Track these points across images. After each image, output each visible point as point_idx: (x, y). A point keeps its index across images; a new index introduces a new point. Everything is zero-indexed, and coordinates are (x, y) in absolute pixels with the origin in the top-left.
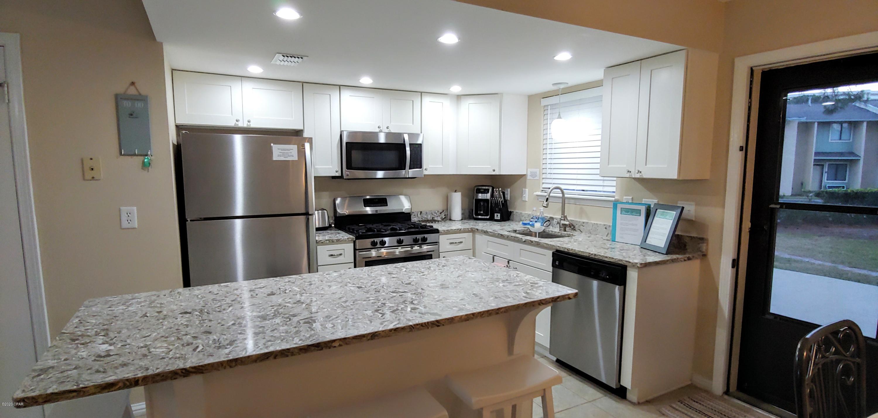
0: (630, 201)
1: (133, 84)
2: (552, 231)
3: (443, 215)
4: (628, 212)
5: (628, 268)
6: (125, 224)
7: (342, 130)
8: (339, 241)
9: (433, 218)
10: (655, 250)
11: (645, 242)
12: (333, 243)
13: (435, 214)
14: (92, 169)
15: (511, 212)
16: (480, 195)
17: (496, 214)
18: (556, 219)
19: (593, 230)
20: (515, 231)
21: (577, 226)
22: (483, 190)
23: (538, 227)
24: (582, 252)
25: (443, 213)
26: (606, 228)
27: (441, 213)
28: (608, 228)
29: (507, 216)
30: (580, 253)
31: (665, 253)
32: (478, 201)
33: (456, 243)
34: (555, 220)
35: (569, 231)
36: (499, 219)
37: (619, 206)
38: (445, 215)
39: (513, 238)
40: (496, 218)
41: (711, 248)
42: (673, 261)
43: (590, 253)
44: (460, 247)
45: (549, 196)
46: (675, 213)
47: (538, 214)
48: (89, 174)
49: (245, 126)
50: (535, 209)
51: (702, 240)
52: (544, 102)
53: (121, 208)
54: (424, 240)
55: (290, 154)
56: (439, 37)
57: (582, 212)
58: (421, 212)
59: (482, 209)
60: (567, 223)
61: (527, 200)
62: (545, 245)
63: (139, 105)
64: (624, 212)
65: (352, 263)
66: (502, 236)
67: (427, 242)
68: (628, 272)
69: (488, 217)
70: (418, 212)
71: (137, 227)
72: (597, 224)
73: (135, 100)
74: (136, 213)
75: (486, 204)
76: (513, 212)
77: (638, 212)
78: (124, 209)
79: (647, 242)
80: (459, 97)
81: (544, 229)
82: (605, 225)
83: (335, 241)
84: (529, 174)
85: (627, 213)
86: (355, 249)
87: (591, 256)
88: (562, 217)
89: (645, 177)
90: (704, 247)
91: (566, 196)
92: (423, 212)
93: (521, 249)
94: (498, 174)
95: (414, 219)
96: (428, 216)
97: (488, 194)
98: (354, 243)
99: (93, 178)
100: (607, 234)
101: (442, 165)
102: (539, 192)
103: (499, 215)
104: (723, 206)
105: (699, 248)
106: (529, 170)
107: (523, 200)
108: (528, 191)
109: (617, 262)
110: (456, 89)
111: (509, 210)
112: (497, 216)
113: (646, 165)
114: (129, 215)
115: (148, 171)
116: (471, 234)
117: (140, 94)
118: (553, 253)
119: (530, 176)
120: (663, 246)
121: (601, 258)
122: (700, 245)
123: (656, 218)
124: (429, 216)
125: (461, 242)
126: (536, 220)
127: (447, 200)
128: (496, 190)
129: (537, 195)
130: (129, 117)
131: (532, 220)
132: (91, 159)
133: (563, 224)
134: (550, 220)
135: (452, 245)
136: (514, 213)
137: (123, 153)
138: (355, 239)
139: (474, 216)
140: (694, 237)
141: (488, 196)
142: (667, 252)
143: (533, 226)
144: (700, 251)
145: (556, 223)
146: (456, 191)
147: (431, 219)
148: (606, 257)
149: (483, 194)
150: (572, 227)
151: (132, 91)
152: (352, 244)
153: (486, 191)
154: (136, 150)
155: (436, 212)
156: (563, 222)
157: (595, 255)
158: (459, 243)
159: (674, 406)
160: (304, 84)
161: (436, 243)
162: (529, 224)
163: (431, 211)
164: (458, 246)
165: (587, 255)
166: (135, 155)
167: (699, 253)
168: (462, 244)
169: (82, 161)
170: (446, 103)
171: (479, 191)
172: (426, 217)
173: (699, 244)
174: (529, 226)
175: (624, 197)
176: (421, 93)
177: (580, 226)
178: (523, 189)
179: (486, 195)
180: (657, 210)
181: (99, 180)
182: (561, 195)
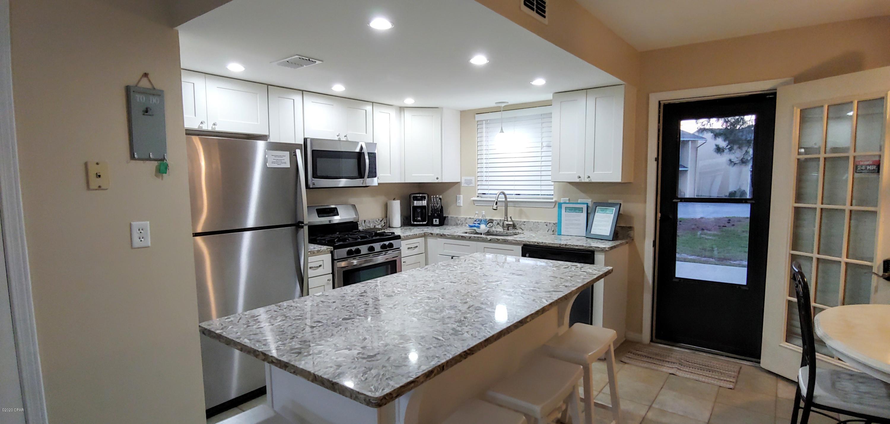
0: (568, 202)
1: (146, 75)
2: (497, 231)
3: (383, 223)
4: (572, 210)
5: (596, 253)
6: (137, 242)
7: (306, 137)
8: (319, 252)
9: (375, 226)
10: (601, 238)
11: (590, 233)
12: (314, 254)
13: (377, 223)
14: (100, 176)
15: (445, 217)
16: (415, 202)
17: (434, 220)
18: (496, 220)
19: (535, 227)
20: (466, 233)
21: (517, 226)
22: (420, 198)
23: (483, 228)
24: (552, 244)
25: (382, 221)
26: (547, 225)
27: (381, 221)
28: (548, 224)
29: (443, 222)
30: (551, 245)
31: (611, 240)
32: (415, 208)
33: (411, 248)
34: (495, 222)
35: (511, 231)
36: (438, 223)
37: (564, 206)
38: (384, 223)
39: (476, 238)
40: (434, 223)
41: (636, 233)
42: (621, 244)
43: (560, 244)
44: (416, 251)
45: (497, 200)
46: (614, 209)
47: (480, 218)
48: (95, 182)
49: (210, 129)
50: (477, 212)
51: (631, 228)
52: (479, 117)
53: (132, 223)
54: (391, 245)
55: (283, 161)
56: (470, 59)
57: (521, 213)
58: (365, 221)
59: (420, 215)
60: (511, 223)
61: (462, 205)
62: (514, 242)
63: (154, 100)
64: (568, 210)
65: (329, 274)
66: (463, 238)
67: (394, 248)
68: (595, 256)
69: (425, 223)
70: (362, 221)
71: (150, 245)
72: (538, 222)
73: (150, 94)
74: (149, 229)
75: (424, 211)
76: (447, 217)
77: (581, 210)
78: (136, 224)
79: (592, 233)
80: (402, 109)
81: (489, 230)
82: (545, 223)
83: (316, 252)
84: (463, 181)
85: (570, 211)
86: (333, 260)
87: (561, 247)
88: (505, 218)
89: (593, 181)
90: (631, 233)
91: (508, 200)
92: (366, 221)
93: (484, 248)
94: (440, 181)
95: (360, 228)
96: (370, 224)
97: (423, 202)
98: (332, 253)
99: (100, 187)
100: (547, 230)
101: (390, 174)
102: (475, 197)
103: (438, 220)
104: (645, 202)
105: (629, 234)
106: (464, 178)
107: (458, 205)
108: (463, 197)
109: (587, 249)
110: (409, 101)
111: (444, 216)
112: (436, 221)
113: (594, 172)
114: (142, 231)
115: (162, 179)
116: (423, 238)
117: (154, 89)
118: (522, 248)
119: (465, 183)
120: (608, 235)
121: (572, 247)
122: (630, 232)
123: (596, 214)
124: (372, 224)
125: (417, 247)
126: (479, 222)
127: (386, 208)
128: (433, 197)
129: (473, 200)
130: (144, 114)
131: (475, 222)
132: (97, 164)
133: (507, 225)
134: (491, 221)
135: (409, 250)
136: (449, 218)
137: (136, 156)
138: (332, 249)
139: (412, 222)
140: (624, 227)
141: (424, 203)
142: (613, 239)
143: (478, 227)
144: (630, 237)
145: (497, 224)
146: (394, 199)
147: (373, 227)
148: (577, 246)
149: (418, 201)
150: (514, 226)
151: (144, 83)
152: (330, 255)
153: (422, 198)
154: (151, 154)
155: (377, 220)
156: (506, 223)
157: (566, 245)
158: (414, 247)
159: (628, 356)
160: (269, 86)
161: (398, 249)
162: (475, 226)
163: (373, 219)
164: (415, 250)
165: (558, 246)
166: (149, 159)
167: (629, 238)
168: (417, 248)
169: (86, 164)
170: (393, 113)
171: (416, 199)
172: (369, 225)
173: (628, 231)
174: (475, 228)
175: (562, 199)
176: (373, 103)
177: (521, 225)
178: (458, 195)
179: (421, 202)
180: (596, 207)
181: (107, 189)
182: (504, 199)
